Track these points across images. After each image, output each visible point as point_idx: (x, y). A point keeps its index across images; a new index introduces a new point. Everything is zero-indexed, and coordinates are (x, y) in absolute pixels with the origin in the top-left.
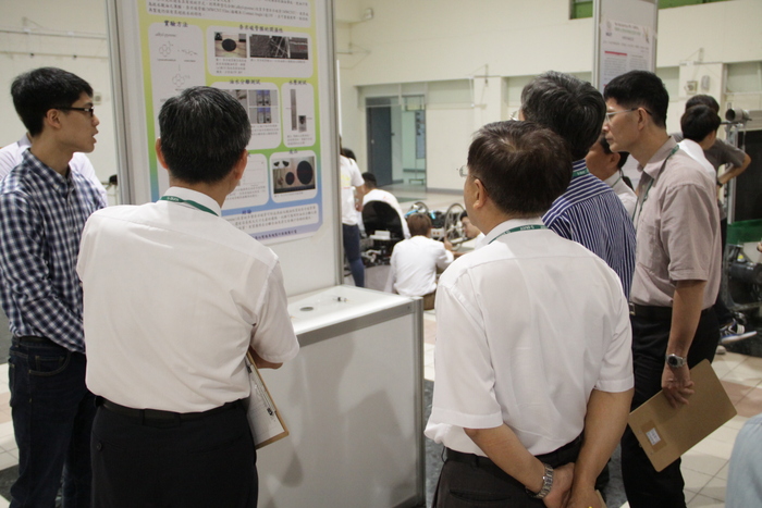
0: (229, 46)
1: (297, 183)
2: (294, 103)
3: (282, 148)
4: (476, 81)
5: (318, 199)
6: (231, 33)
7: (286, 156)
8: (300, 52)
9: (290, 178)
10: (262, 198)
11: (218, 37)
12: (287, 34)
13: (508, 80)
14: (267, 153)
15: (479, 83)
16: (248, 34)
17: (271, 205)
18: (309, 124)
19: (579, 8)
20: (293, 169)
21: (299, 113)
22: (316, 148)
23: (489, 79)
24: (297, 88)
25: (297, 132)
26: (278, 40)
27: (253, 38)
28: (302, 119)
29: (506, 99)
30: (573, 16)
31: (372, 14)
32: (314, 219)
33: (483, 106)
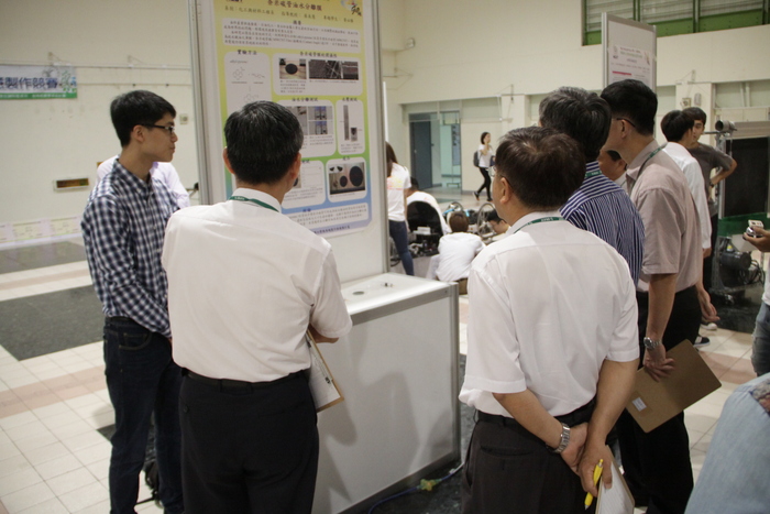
0: (291, 69)
1: (350, 185)
2: (346, 117)
3: (336, 155)
4: (503, 98)
5: (368, 199)
6: (294, 59)
7: (340, 162)
8: (352, 74)
9: (343, 181)
10: (320, 198)
11: (282, 62)
12: (340, 59)
13: (530, 97)
14: (324, 160)
15: (506, 101)
16: (308, 59)
17: (327, 204)
18: (360, 135)
19: (590, 36)
20: (346, 173)
21: (351, 126)
22: (366, 155)
23: (515, 97)
24: (349, 104)
25: (349, 142)
26: (333, 63)
27: (312, 62)
28: (354, 130)
29: (529, 114)
30: (585, 43)
31: (414, 43)
32: (365, 216)
33: (510, 121)
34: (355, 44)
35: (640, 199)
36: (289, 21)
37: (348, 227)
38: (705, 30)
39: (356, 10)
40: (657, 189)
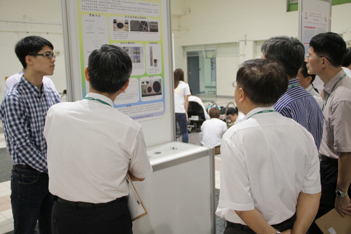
0: (120, 26)
1: (153, 92)
2: (151, 53)
3: (145, 75)
4: (240, 43)
5: (163, 100)
6: (121, 20)
7: (148, 79)
8: (154, 29)
9: (149, 89)
10: (136, 99)
11: (115, 22)
12: (148, 20)
13: (256, 42)
14: (139, 77)
15: (242, 44)
16: (129, 20)
17: (140, 102)
18: (159, 63)
19: (291, 6)
20: (151, 85)
21: (154, 58)
22: (162, 75)
23: (247, 42)
24: (153, 46)
25: (153, 67)
26: (143, 22)
27: (132, 22)
28: (155, 61)
29: (255, 52)
30: (288, 10)
31: (190, 11)
32: (162, 109)
33: (244, 55)
35: (334, 107)
40: (345, 101)
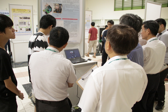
34: (30, 15)
36: (21, 13)
37: (28, 35)
38: (133, 9)
39: (30, 12)
